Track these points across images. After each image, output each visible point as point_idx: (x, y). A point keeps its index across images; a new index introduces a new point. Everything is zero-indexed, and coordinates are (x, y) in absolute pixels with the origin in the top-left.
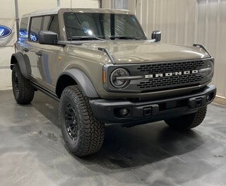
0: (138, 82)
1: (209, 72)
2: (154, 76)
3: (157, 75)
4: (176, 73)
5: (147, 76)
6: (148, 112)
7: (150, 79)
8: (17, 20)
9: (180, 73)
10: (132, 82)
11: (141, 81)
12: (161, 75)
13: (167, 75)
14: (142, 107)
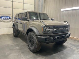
0: (52, 31)
1: (69, 29)
2: (56, 29)
3: (57, 29)
4: (62, 29)
5: (54, 29)
6: (54, 40)
7: (55, 30)
8: (13, 15)
9: (63, 29)
10: (50, 31)
11: (53, 31)
12: (58, 29)
13: (59, 29)
14: (53, 38)
